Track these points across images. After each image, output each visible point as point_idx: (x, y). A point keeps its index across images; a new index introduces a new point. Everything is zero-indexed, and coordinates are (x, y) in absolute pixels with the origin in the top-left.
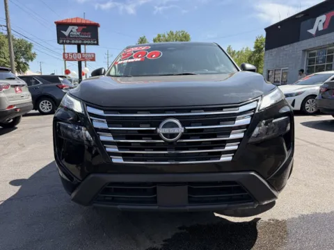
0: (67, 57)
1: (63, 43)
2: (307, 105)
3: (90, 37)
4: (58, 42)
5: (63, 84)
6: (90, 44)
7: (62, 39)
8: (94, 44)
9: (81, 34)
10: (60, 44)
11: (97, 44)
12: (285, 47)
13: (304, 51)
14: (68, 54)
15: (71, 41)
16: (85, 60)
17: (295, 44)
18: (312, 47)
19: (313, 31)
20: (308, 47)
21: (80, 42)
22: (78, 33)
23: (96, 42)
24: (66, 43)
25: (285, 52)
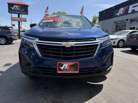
0: (13, 19)
1: (11, 13)
2: (119, 43)
3: (24, 11)
4: (9, 12)
5: (11, 31)
6: (24, 14)
7: (11, 11)
8: (26, 14)
9: (20, 9)
10: (10, 13)
11: (27, 14)
12: (107, 20)
13: (114, 22)
14: (13, 18)
15: (15, 12)
16: (21, 21)
17: (111, 19)
18: (118, 20)
19: (118, 14)
20: (116, 21)
21: (19, 13)
22: (19, 9)
23: (27, 13)
24: (13, 13)
25: (107, 22)
